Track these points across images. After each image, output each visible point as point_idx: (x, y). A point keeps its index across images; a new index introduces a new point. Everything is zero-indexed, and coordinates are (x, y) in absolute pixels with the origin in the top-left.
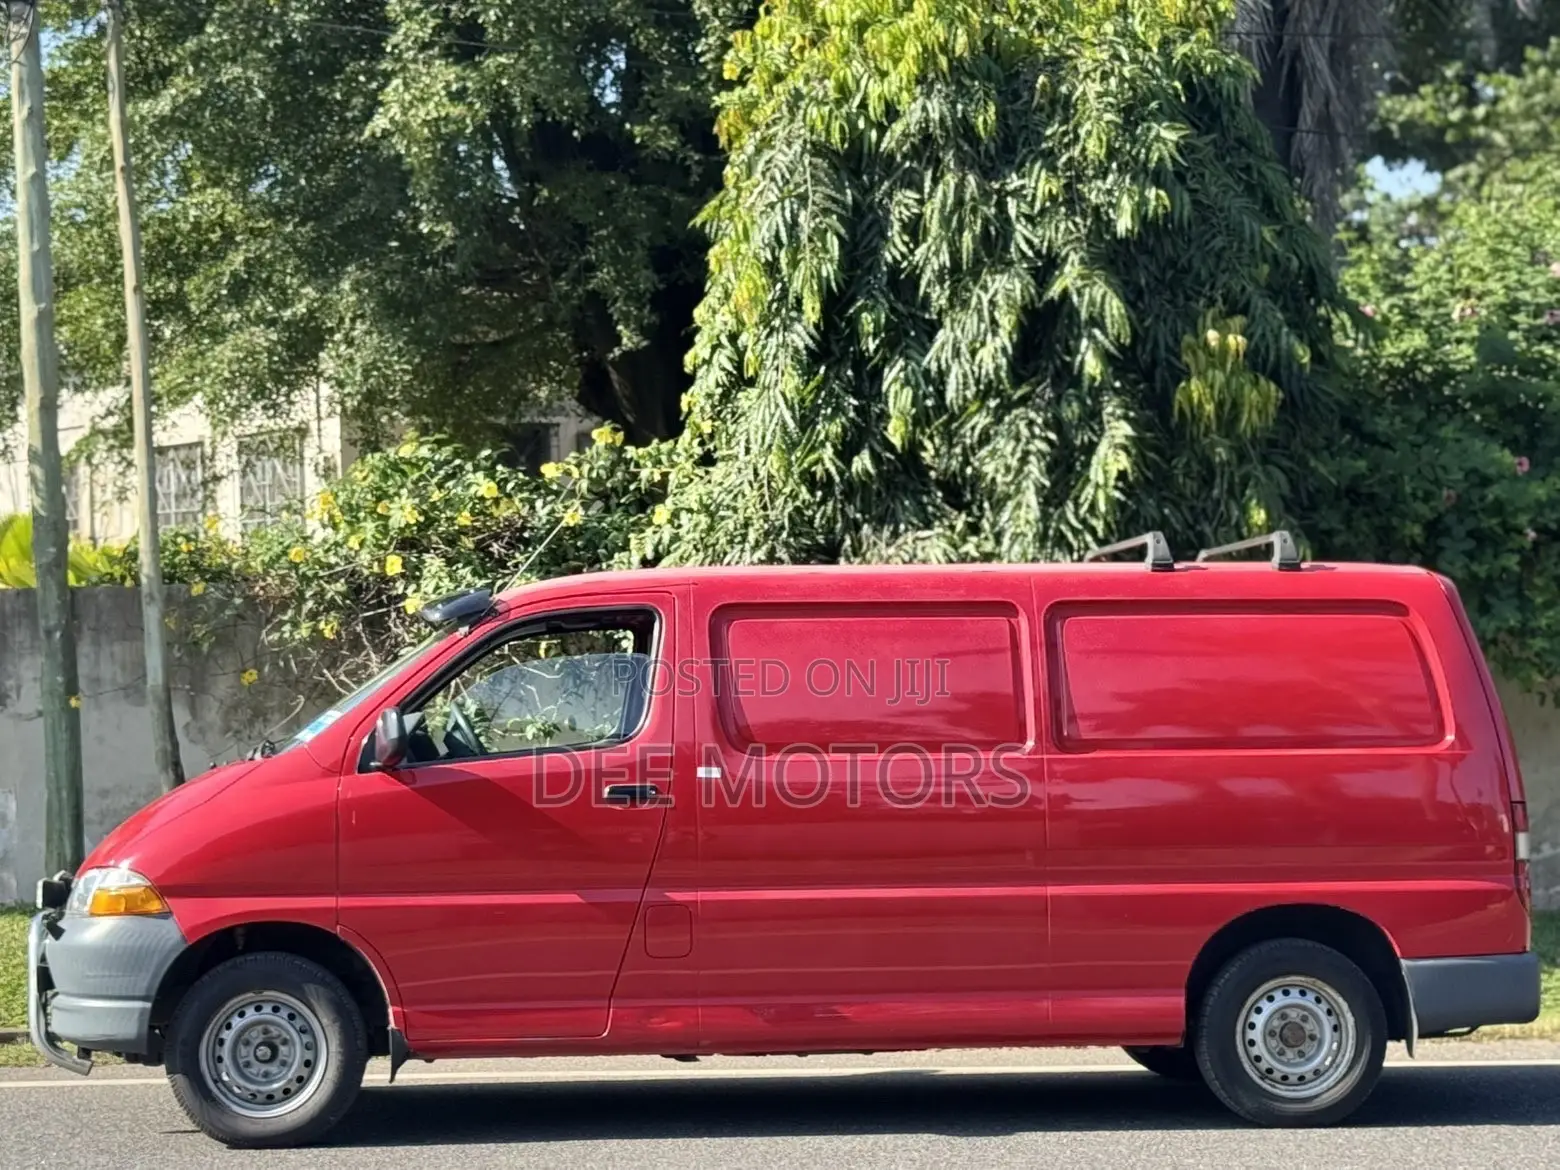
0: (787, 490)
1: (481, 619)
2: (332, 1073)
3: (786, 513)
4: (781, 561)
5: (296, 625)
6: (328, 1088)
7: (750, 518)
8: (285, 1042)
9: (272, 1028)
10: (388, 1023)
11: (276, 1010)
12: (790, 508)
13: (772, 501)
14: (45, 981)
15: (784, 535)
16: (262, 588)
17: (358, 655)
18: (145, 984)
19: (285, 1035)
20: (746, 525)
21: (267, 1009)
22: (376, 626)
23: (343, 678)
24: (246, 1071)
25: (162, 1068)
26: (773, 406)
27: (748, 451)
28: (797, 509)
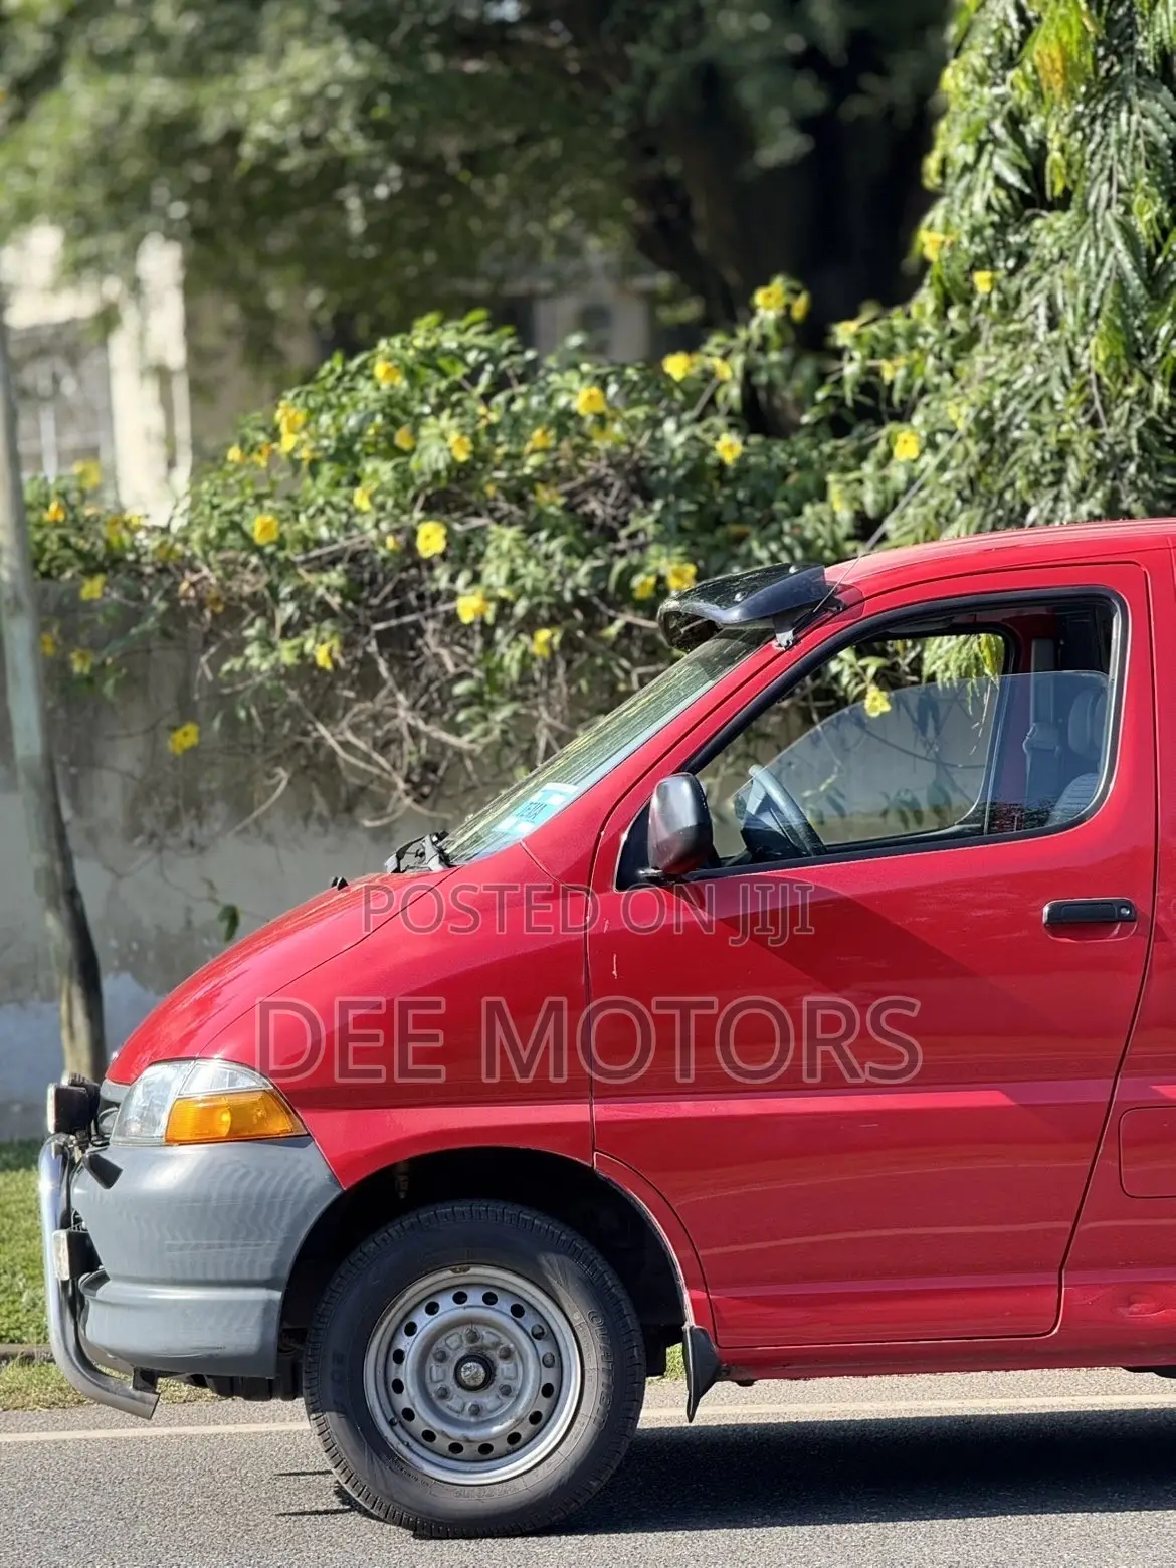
0: (1131, 390)
1: (811, 617)
2: (592, 1407)
3: (1133, 432)
4: (1128, 515)
5: (269, 646)
6: (585, 1430)
7: (1068, 442)
8: (507, 1355)
9: (483, 1331)
10: (683, 1321)
11: (490, 1299)
12: (1138, 423)
13: (1106, 411)
14: (83, 1255)
15: (1132, 469)
16: (193, 585)
17: (372, 697)
18: (271, 1259)
19: (506, 1342)
20: (1062, 453)
21: (475, 1297)
22: (401, 644)
23: (350, 736)
24: (442, 1405)
25: (300, 1402)
26: (1102, 244)
27: (1053, 323)
28: (1151, 424)
